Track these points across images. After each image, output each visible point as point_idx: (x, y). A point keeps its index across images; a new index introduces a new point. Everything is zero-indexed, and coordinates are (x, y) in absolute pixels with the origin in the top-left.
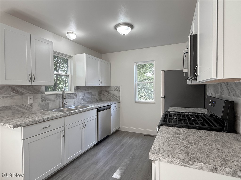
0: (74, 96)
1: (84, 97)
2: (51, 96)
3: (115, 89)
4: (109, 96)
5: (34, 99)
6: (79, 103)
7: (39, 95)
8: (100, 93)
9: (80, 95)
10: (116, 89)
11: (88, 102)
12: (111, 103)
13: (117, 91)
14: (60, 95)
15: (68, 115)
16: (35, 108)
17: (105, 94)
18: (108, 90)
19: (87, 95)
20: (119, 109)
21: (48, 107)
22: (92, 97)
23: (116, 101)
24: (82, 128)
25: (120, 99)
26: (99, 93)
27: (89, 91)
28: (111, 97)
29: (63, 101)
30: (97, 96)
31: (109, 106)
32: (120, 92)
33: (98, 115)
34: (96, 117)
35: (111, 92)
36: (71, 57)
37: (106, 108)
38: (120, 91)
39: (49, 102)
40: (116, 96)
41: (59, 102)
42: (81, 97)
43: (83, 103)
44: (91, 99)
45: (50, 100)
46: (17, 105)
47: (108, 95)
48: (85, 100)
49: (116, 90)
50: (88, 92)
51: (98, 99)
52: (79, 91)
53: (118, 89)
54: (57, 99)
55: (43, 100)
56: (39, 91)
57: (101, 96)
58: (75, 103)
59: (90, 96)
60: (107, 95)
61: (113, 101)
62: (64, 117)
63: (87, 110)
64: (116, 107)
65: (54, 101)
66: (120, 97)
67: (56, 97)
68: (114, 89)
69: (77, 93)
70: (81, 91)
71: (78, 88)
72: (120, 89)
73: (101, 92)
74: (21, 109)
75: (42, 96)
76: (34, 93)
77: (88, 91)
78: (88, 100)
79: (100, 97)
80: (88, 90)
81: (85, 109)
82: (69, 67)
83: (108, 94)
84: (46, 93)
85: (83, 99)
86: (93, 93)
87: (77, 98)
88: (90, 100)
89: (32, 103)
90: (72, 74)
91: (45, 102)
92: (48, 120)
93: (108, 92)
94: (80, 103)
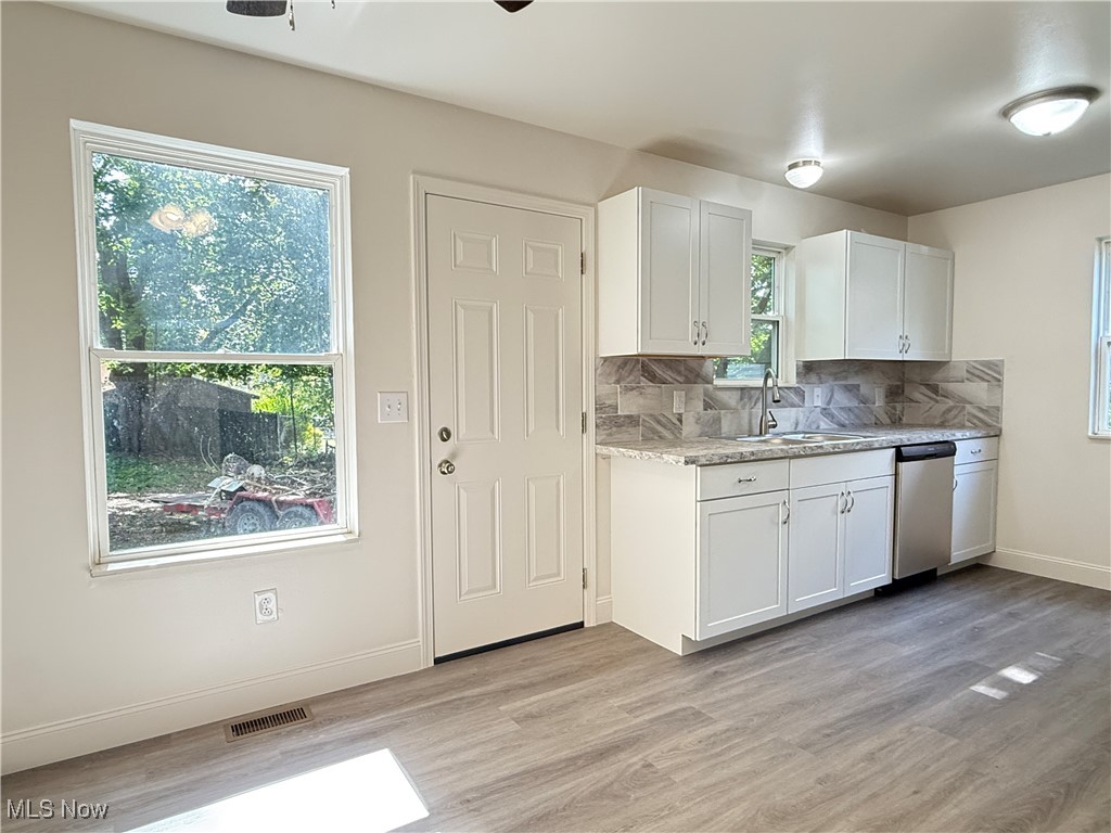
0: (796, 400)
1: (829, 403)
2: (728, 393)
3: (973, 374)
4: (942, 407)
5: (688, 400)
6: (810, 426)
7: (699, 388)
8: (895, 394)
9: (817, 395)
10: (977, 372)
11: (843, 426)
12: (954, 435)
13: (986, 384)
14: (753, 392)
15: (802, 453)
16: (689, 428)
17: (917, 396)
18: (937, 377)
19: (842, 399)
20: (991, 465)
21: (720, 428)
22: (862, 405)
23: (975, 427)
24: (840, 509)
25: (998, 419)
26: (891, 393)
27: (851, 382)
28: (949, 410)
29: (764, 413)
30: (879, 402)
31: (946, 447)
32: (1000, 386)
33: (896, 474)
34: (890, 481)
35: (952, 387)
36: (788, 249)
37: (931, 449)
38: (999, 380)
39: (723, 412)
40: (980, 408)
41: (750, 415)
42: (818, 402)
43: (826, 427)
44: (857, 417)
45: (725, 407)
46: (651, 415)
47: (937, 402)
48: (833, 418)
49: (978, 376)
50: (846, 386)
51: (885, 416)
52: (813, 377)
53: (990, 373)
54: (743, 407)
55: (707, 406)
56: (698, 375)
57: (899, 406)
58: (797, 424)
59: (855, 403)
60: (926, 399)
61: (962, 427)
62: (791, 458)
63: (858, 448)
64: (980, 457)
65: (736, 410)
66: (998, 409)
67: (741, 399)
68: (969, 376)
69: (806, 388)
70: (820, 378)
71: (809, 369)
72: (1000, 374)
73: (898, 386)
74: (659, 428)
75: (706, 393)
76: (688, 381)
77: (843, 382)
78: (843, 417)
79: (894, 408)
80: (846, 378)
81: (853, 444)
82: (778, 287)
83: (935, 396)
84: (718, 382)
85: (825, 412)
86: (864, 390)
87: (806, 405)
88: (852, 417)
89: (682, 411)
90: (792, 315)
91: (713, 412)
92: (752, 458)
93: (935, 389)
94: (814, 427)
